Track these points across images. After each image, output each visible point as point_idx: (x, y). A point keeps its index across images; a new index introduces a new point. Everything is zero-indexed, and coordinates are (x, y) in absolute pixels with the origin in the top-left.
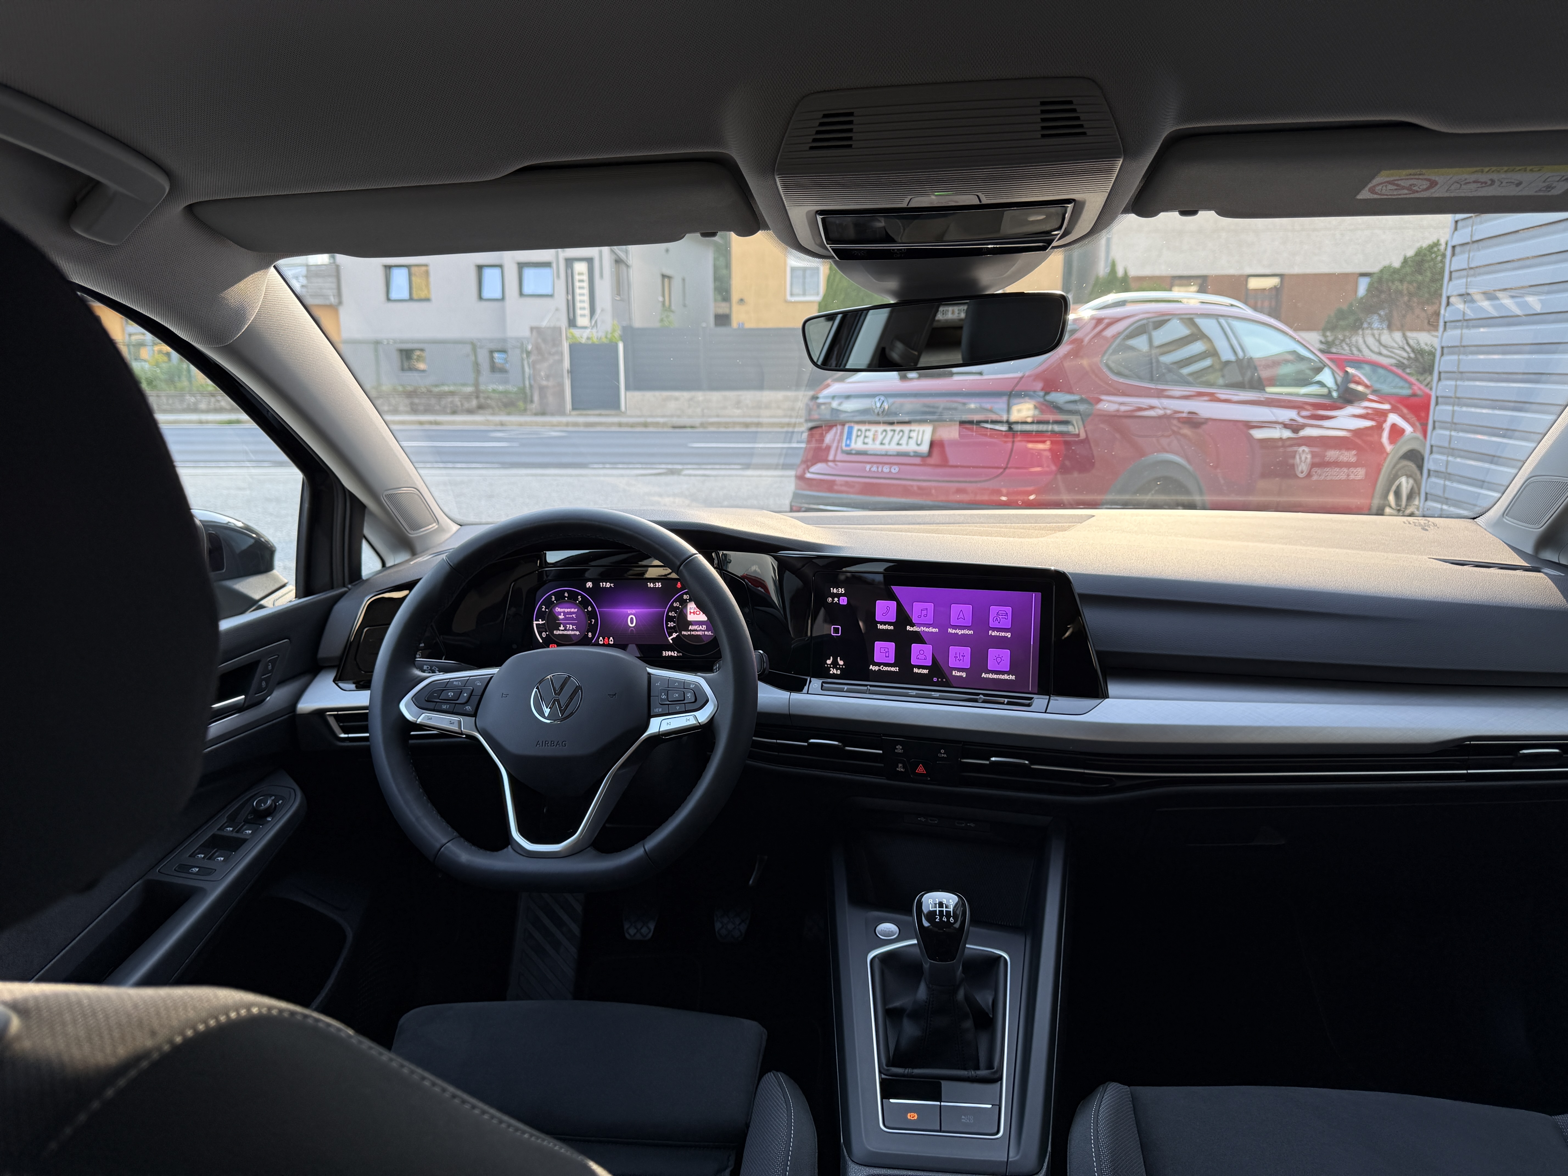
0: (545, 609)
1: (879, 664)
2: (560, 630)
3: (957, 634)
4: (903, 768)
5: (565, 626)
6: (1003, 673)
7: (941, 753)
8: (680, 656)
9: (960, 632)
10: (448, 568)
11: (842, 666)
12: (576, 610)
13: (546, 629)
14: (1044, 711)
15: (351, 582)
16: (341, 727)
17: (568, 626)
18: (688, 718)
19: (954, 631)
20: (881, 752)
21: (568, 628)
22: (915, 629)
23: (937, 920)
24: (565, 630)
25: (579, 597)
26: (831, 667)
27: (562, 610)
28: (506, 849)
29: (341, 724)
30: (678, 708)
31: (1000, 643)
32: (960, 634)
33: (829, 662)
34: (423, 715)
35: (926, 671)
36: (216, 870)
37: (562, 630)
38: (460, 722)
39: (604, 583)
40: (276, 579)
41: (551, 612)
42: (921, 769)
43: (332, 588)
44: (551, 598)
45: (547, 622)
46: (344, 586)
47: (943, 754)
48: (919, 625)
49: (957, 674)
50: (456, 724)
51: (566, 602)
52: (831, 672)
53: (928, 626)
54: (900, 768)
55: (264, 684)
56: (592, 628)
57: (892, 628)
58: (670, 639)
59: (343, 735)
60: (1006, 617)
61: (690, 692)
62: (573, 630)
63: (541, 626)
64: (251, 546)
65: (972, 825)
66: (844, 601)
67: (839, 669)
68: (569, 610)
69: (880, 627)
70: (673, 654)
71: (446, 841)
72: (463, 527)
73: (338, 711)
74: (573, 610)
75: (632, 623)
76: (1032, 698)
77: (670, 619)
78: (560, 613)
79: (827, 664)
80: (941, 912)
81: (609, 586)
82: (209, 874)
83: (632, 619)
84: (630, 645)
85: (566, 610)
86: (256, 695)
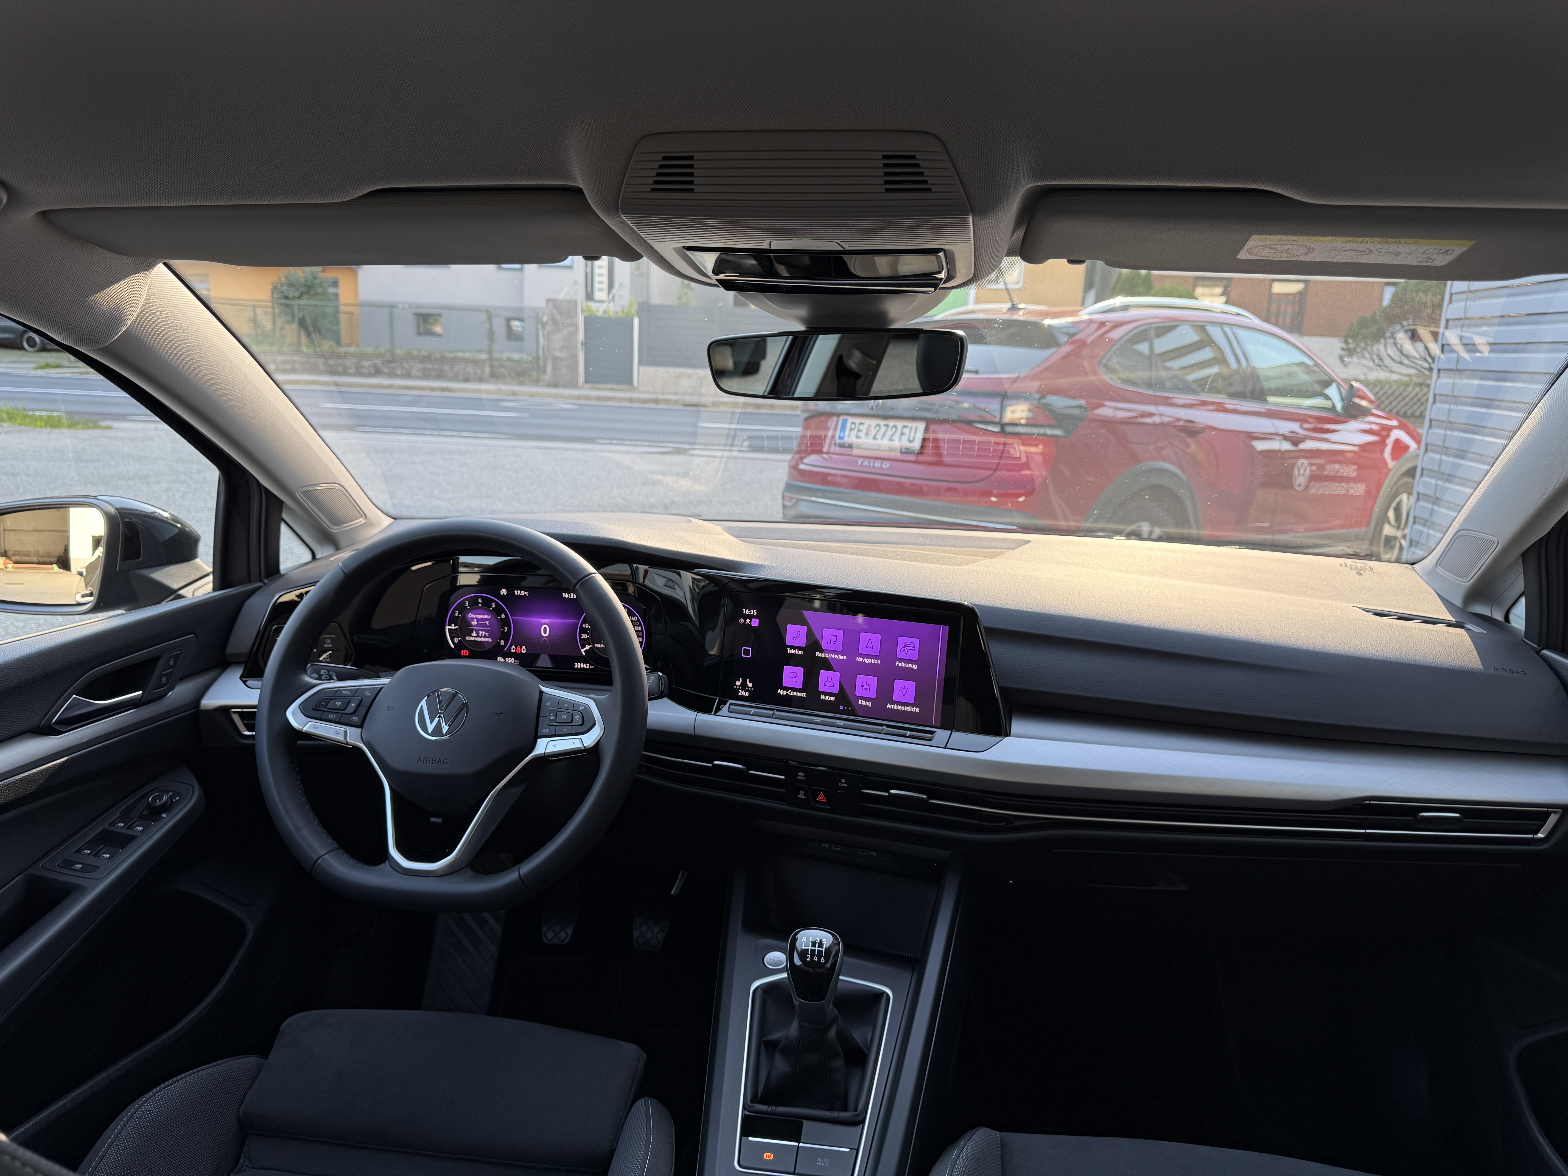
0: (458, 614)
1: (787, 689)
2: (472, 636)
3: (865, 662)
4: (804, 795)
5: (477, 633)
6: (908, 705)
7: (842, 783)
8: (592, 669)
9: (868, 661)
10: (342, 575)
11: (751, 688)
12: (489, 617)
13: (458, 634)
14: (944, 747)
15: (268, 576)
16: (245, 724)
17: (481, 632)
18: (574, 741)
19: (862, 660)
20: (783, 777)
21: (480, 635)
22: (824, 655)
23: (808, 960)
24: (478, 636)
25: (493, 604)
26: (739, 689)
27: (475, 616)
28: (383, 865)
29: (245, 722)
30: (565, 730)
31: (906, 675)
32: (868, 662)
33: (738, 683)
34: (310, 723)
35: (832, 699)
36: (99, 867)
37: (475, 637)
38: (346, 733)
39: (519, 591)
40: (198, 568)
41: (464, 617)
42: (821, 798)
43: (250, 581)
44: (465, 604)
45: (460, 627)
46: (261, 581)
47: (843, 783)
48: (829, 651)
49: (862, 703)
50: (342, 734)
51: (480, 608)
52: (740, 694)
53: (837, 653)
54: (801, 795)
55: (164, 679)
56: (505, 636)
57: (801, 652)
58: (582, 650)
59: (247, 733)
60: (913, 649)
61: (578, 715)
62: (485, 637)
63: (453, 632)
64: (176, 535)
65: (874, 854)
66: (755, 623)
67: (748, 691)
68: (482, 616)
69: (790, 651)
70: (585, 666)
71: (323, 853)
72: (397, 521)
73: (242, 709)
74: (486, 617)
75: (545, 633)
76: (934, 732)
77: (584, 631)
78: (473, 619)
79: (737, 686)
80: (813, 951)
81: (523, 595)
82: (92, 871)
83: (545, 628)
84: (542, 655)
85: (480, 617)
86: (155, 691)
